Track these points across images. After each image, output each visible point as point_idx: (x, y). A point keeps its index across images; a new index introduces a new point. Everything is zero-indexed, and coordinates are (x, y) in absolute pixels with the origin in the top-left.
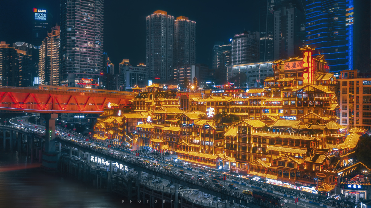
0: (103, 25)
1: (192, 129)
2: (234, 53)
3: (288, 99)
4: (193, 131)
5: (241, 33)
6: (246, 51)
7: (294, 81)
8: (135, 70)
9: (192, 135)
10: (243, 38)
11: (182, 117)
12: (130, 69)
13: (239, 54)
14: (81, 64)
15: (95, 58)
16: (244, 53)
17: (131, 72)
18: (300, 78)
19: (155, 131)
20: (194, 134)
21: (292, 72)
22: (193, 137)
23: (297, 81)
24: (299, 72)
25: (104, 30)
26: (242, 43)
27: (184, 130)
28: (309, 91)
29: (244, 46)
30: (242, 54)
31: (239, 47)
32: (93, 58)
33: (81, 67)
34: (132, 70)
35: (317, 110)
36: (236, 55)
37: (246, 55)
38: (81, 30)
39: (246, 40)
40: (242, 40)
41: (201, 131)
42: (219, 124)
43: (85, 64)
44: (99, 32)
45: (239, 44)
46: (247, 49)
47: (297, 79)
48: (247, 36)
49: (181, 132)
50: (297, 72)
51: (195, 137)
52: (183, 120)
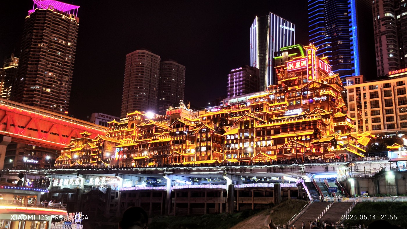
0: (74, 55)
1: (186, 137)
2: (231, 88)
3: (292, 99)
4: (186, 139)
5: (239, 68)
6: (244, 86)
7: (299, 80)
8: (106, 119)
9: (185, 144)
10: (241, 72)
11: (174, 125)
12: (100, 116)
13: (236, 90)
14: (42, 96)
15: (61, 92)
16: (242, 88)
17: (101, 120)
18: (304, 76)
19: (140, 148)
20: (188, 143)
21: (296, 72)
22: (186, 146)
23: (302, 80)
24: (303, 70)
25: (75, 61)
26: (240, 77)
27: (177, 138)
28: (314, 88)
29: (242, 81)
30: (240, 89)
31: (236, 82)
32: (58, 91)
33: (41, 99)
34: (102, 118)
35: (324, 107)
36: (233, 91)
37: (244, 90)
38: (48, 57)
39: (245, 74)
40: (240, 74)
41: (197, 136)
42: (217, 128)
43: (46, 97)
44: (70, 62)
45: (236, 78)
46: (245, 84)
47: (302, 77)
48: (246, 70)
49: (173, 142)
50: (302, 71)
51: (189, 146)
52: (176, 128)
